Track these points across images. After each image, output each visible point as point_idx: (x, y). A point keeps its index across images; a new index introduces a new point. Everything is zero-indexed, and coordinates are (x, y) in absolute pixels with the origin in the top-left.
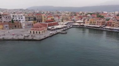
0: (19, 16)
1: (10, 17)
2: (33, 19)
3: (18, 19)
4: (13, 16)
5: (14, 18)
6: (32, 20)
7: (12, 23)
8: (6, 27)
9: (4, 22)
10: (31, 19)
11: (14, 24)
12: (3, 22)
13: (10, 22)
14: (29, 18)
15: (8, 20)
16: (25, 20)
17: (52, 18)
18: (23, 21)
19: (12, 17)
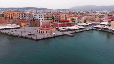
0: (40, 16)
1: (32, 16)
2: (51, 18)
3: (38, 18)
4: (35, 15)
5: (35, 17)
7: (33, 22)
8: (27, 25)
9: (28, 20)
11: (34, 22)
12: (26, 20)
13: (32, 20)
14: (48, 17)
15: (31, 19)
17: (72, 18)
18: (42, 20)
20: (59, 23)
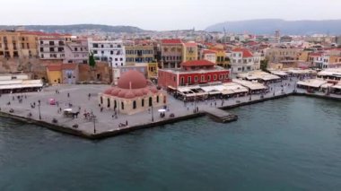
0: (112, 46)
1: (86, 48)
2: (152, 56)
3: (107, 54)
4: (96, 45)
5: (96, 52)
6: (149, 60)
7: (88, 66)
8: (70, 77)
9: (70, 61)
10: (144, 56)
11: (93, 69)
12: (65, 62)
13: (85, 62)
14: (140, 53)
15: (81, 58)
16: (124, 60)
18: (119, 62)
19: (91, 47)
20: (178, 73)
